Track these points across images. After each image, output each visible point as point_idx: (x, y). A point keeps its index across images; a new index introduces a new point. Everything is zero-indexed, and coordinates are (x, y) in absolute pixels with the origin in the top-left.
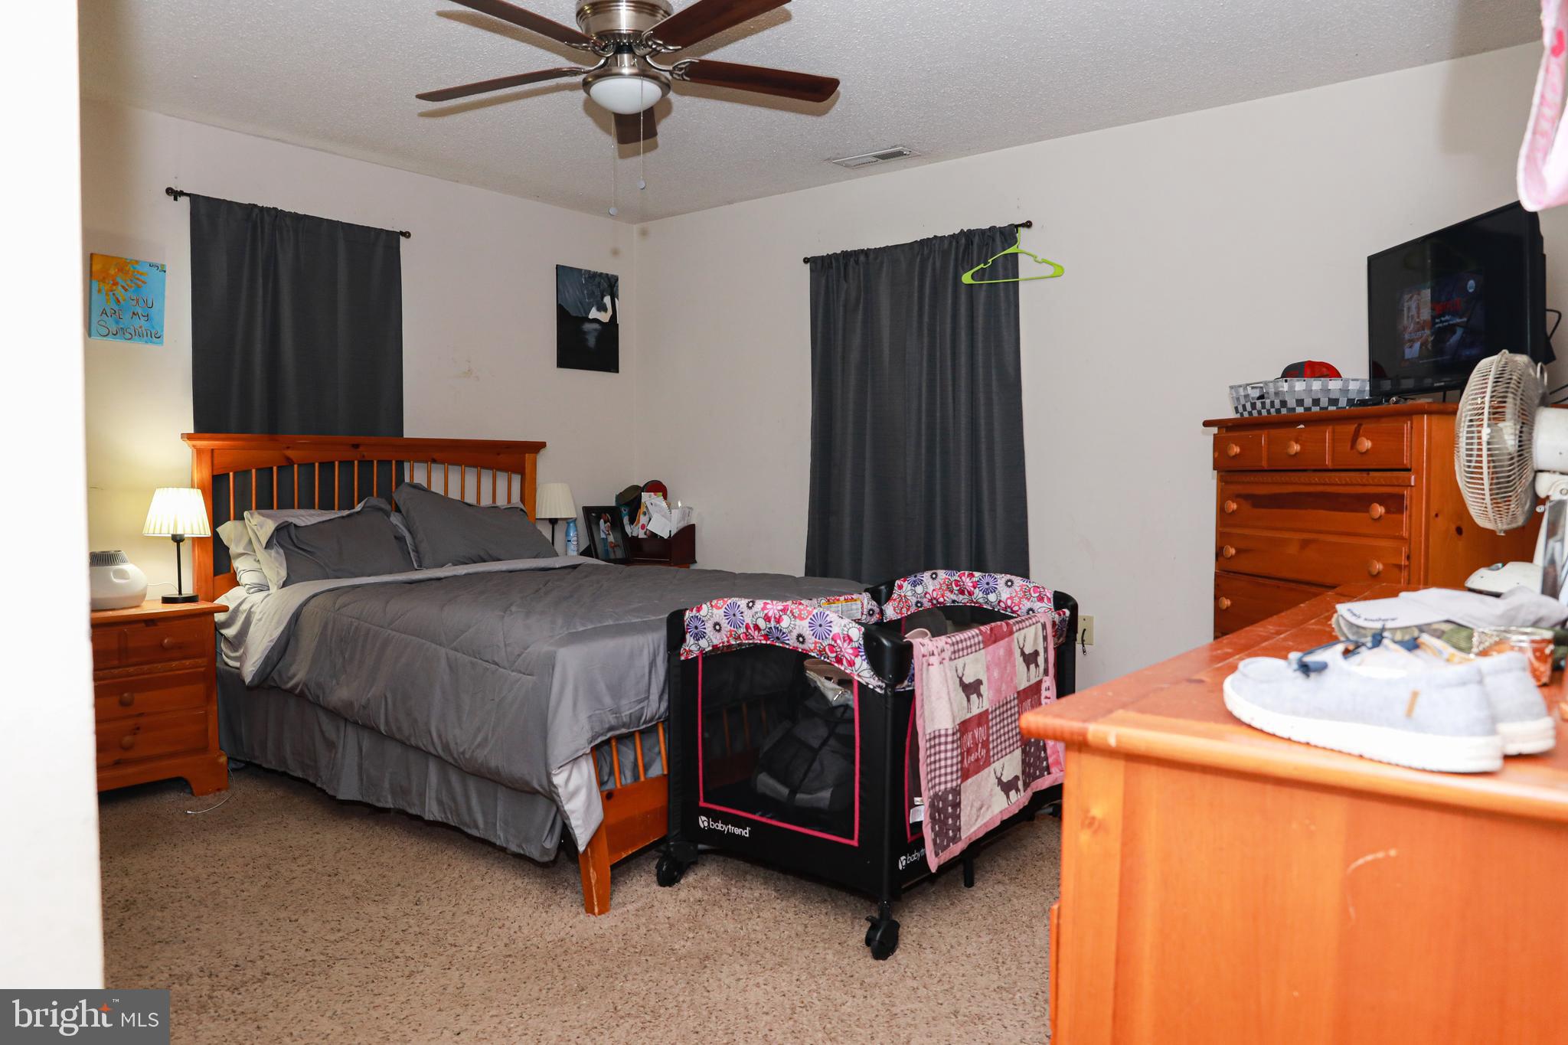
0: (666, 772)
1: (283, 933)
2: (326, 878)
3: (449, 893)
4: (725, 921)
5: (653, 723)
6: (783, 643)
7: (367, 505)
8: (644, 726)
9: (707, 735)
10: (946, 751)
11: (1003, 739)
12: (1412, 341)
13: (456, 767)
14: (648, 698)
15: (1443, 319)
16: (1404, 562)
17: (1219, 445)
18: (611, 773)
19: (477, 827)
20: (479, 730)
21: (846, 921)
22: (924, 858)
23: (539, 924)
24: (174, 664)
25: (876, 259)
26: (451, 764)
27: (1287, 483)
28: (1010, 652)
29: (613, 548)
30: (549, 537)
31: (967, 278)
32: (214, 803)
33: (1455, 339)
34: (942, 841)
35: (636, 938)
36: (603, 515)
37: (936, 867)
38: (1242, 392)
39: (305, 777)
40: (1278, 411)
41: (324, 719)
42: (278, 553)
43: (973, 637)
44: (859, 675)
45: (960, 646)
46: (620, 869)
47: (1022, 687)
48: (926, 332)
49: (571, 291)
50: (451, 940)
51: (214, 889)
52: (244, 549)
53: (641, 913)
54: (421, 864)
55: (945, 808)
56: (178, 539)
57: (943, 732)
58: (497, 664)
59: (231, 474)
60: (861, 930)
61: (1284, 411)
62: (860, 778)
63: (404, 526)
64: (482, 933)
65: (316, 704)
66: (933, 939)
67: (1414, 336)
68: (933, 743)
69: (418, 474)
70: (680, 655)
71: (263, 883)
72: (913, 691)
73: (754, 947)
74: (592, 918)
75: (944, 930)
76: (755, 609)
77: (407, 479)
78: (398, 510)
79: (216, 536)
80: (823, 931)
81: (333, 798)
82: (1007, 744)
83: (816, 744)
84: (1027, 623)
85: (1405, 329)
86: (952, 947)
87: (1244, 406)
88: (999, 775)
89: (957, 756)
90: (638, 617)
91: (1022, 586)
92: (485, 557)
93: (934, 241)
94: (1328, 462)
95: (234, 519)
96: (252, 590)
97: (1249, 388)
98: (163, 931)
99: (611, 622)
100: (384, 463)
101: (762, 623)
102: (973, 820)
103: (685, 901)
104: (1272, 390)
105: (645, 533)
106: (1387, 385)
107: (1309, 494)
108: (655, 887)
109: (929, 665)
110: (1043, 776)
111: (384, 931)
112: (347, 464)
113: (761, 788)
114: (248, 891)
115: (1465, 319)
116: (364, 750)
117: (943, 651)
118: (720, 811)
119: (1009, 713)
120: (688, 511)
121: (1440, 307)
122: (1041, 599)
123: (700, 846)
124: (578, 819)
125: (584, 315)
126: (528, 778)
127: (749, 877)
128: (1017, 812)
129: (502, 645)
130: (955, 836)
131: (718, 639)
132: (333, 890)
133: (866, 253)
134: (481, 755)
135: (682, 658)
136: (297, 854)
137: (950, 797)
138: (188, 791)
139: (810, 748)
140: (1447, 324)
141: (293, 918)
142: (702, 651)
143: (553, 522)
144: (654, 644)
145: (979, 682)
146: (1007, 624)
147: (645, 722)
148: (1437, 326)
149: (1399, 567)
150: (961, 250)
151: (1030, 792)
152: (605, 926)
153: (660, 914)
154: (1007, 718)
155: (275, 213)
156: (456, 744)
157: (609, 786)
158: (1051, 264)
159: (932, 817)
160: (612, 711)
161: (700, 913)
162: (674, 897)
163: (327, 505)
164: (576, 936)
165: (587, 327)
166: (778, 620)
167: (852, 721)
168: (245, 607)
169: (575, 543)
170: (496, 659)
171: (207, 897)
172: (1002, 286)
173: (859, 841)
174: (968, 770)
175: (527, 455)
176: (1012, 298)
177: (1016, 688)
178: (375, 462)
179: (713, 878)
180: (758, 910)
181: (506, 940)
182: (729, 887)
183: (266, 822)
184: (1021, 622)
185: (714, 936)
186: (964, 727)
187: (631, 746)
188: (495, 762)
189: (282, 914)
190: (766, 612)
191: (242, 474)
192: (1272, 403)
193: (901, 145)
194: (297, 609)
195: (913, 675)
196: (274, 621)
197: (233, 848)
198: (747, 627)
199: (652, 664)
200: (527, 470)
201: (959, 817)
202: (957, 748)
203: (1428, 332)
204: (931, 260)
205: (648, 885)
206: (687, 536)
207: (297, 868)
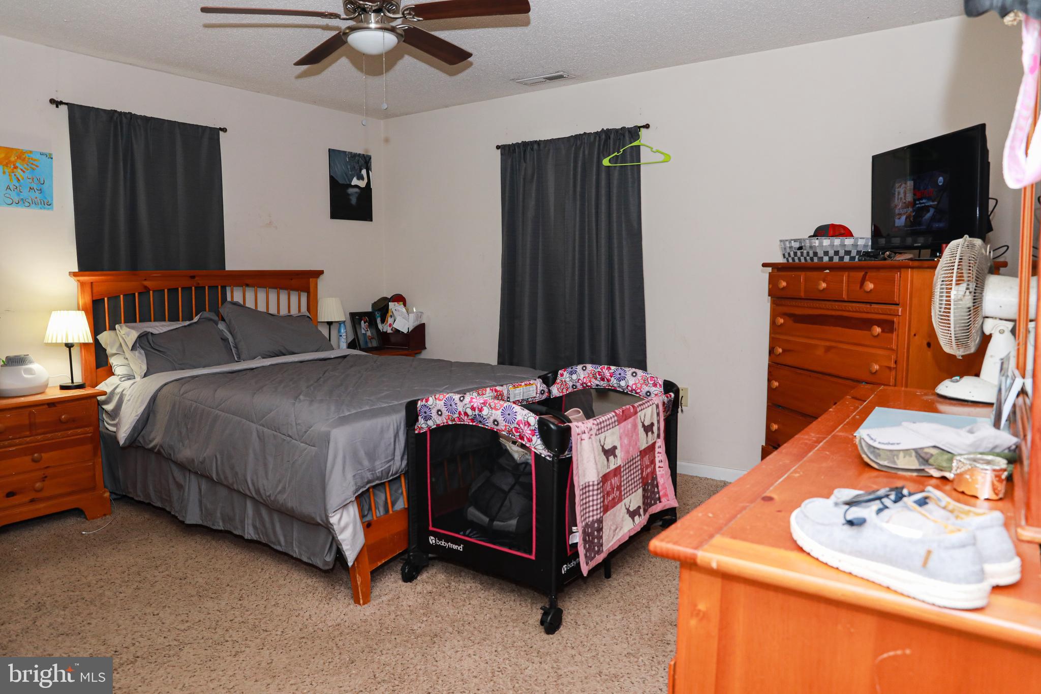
0: (406, 507)
1: (149, 625)
2: (178, 581)
3: (262, 591)
4: (447, 608)
5: (397, 475)
6: (484, 425)
7: (202, 317)
8: (391, 478)
9: (433, 480)
10: (593, 495)
11: (630, 483)
12: (900, 214)
13: (264, 505)
14: (393, 459)
15: (921, 202)
16: (893, 365)
17: (772, 280)
18: (370, 509)
19: (280, 544)
20: (280, 481)
21: (527, 606)
22: (578, 564)
23: (323, 612)
24: (69, 432)
25: (545, 147)
26: (261, 503)
27: (817, 308)
28: (635, 426)
29: (370, 339)
30: (327, 335)
31: (606, 162)
32: (101, 525)
33: (928, 215)
34: (590, 554)
35: (389, 622)
36: (363, 318)
37: (587, 572)
38: (788, 244)
39: (164, 507)
40: (812, 259)
41: (174, 467)
42: (140, 353)
43: (611, 418)
44: (535, 448)
45: (602, 425)
46: (377, 573)
47: (643, 448)
48: (578, 197)
49: (338, 165)
50: (263, 626)
51: (101, 592)
52: (117, 351)
53: (391, 602)
54: (243, 568)
55: (592, 533)
56: (69, 346)
57: (591, 483)
58: (289, 436)
59: (106, 299)
60: (538, 615)
61: (816, 260)
62: (536, 516)
63: (228, 330)
64: (285, 621)
65: (169, 459)
66: (585, 618)
67: (901, 211)
68: (584, 491)
69: (236, 295)
70: (415, 430)
71: (135, 587)
72: (571, 457)
73: (467, 627)
74: (359, 607)
75: (592, 611)
76: (465, 402)
77: (229, 299)
78: (223, 319)
79: (96, 342)
80: (513, 613)
81: (183, 522)
82: (633, 486)
83: (506, 488)
84: (646, 405)
85: (896, 206)
86: (597, 624)
87: (789, 254)
88: (627, 507)
89: (601, 498)
90: (387, 403)
91: (642, 376)
92: (284, 351)
93: (584, 136)
94: (845, 296)
95: (110, 330)
96: (123, 379)
97: (792, 242)
98: (64, 626)
99: (367, 408)
100: (213, 288)
101: (469, 412)
102: (611, 538)
103: (420, 593)
104: (808, 244)
105: (392, 330)
106: (882, 241)
107: (832, 316)
108: (401, 582)
109: (582, 440)
110: (656, 504)
111: (218, 621)
112: (186, 289)
113: (470, 517)
114: (124, 592)
115: (936, 203)
116: (202, 490)
117: (591, 429)
118: (443, 534)
119: (634, 466)
120: (420, 315)
121: (918, 193)
122: (655, 385)
123: (430, 555)
124: (347, 545)
125: (348, 183)
126: (313, 515)
127: (463, 574)
128: (639, 530)
129: (294, 424)
130: (599, 550)
131: (440, 421)
132: (183, 590)
133: (538, 143)
134: (281, 498)
135: (416, 432)
136: (159, 563)
137: (596, 525)
138: (83, 516)
139: (503, 491)
140: (924, 205)
141: (156, 613)
142: (429, 428)
143: (330, 324)
144: (397, 423)
145: (615, 448)
146: (633, 407)
147: (392, 475)
148: (917, 206)
149: (890, 368)
150: (602, 143)
151: (647, 515)
152: (367, 613)
153: (404, 603)
154: (633, 469)
155: (131, 116)
156: (265, 490)
157: (369, 518)
158: (662, 153)
159: (584, 540)
160: (369, 470)
161: (431, 602)
162: (413, 590)
163: (174, 318)
164: (348, 621)
165: (351, 191)
166: (481, 410)
167: (531, 474)
168: (119, 390)
169: (345, 337)
170: (290, 434)
171: (95, 598)
172: (629, 168)
173: (536, 556)
174: (608, 506)
175: (311, 279)
176: (636, 176)
177: (639, 448)
178: (207, 288)
179: (439, 575)
180: (470, 599)
181: (300, 626)
182: (450, 581)
183: (137, 539)
184: (642, 405)
185: (440, 618)
186: (605, 478)
187: (383, 491)
188: (292, 503)
189: (149, 610)
190: (472, 404)
191: (114, 298)
192: (808, 253)
193: (561, 71)
194: (155, 393)
195: (571, 447)
196: (140, 400)
197: (114, 560)
198: (460, 414)
199: (396, 436)
200: (312, 290)
201: (601, 537)
202: (600, 493)
203: (910, 209)
204: (582, 149)
205: (396, 582)
206: (419, 331)
207: (158, 574)
